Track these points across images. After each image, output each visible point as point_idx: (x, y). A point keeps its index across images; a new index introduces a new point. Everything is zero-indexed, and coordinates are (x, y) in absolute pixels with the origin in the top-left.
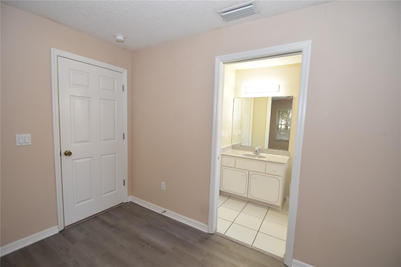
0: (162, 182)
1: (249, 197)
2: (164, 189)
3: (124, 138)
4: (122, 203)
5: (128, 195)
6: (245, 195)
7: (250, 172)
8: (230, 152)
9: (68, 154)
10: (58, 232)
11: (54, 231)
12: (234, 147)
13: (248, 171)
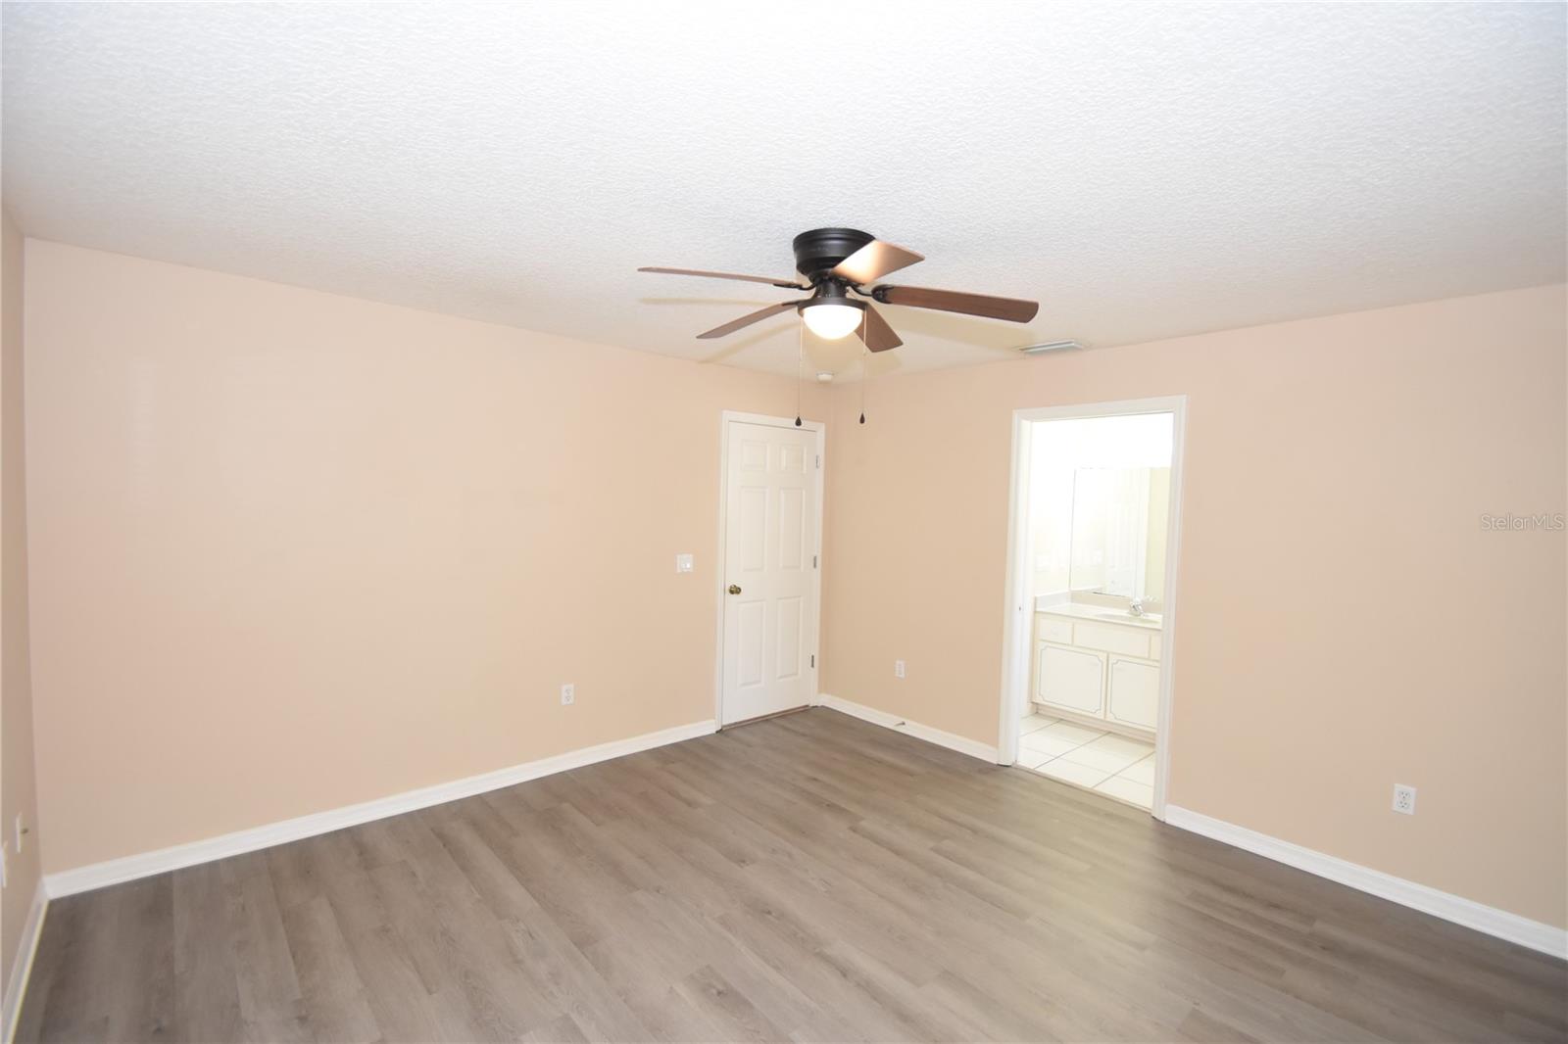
0: (898, 662)
1: (1110, 718)
2: (902, 676)
3: (815, 566)
4: (807, 706)
5: (820, 692)
6: (1100, 715)
7: (1111, 655)
8: (1066, 607)
9: (735, 591)
10: (714, 731)
11: (707, 728)
12: (1075, 597)
13: (1105, 655)
